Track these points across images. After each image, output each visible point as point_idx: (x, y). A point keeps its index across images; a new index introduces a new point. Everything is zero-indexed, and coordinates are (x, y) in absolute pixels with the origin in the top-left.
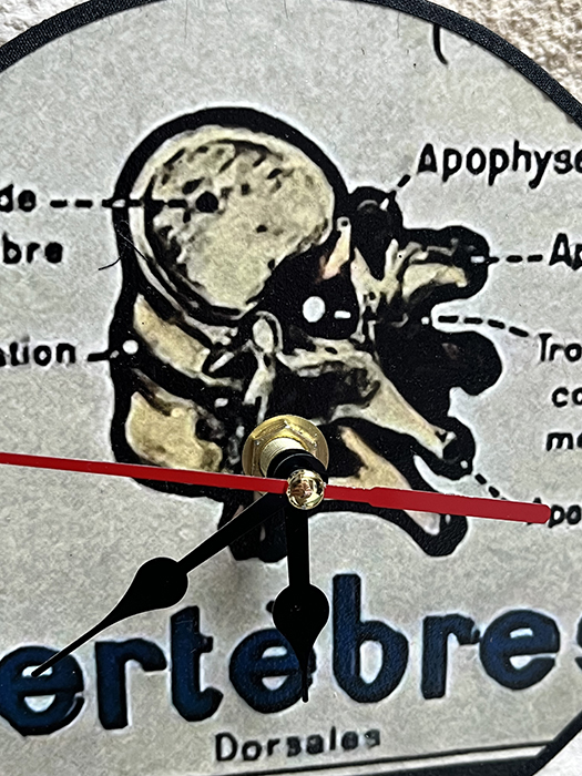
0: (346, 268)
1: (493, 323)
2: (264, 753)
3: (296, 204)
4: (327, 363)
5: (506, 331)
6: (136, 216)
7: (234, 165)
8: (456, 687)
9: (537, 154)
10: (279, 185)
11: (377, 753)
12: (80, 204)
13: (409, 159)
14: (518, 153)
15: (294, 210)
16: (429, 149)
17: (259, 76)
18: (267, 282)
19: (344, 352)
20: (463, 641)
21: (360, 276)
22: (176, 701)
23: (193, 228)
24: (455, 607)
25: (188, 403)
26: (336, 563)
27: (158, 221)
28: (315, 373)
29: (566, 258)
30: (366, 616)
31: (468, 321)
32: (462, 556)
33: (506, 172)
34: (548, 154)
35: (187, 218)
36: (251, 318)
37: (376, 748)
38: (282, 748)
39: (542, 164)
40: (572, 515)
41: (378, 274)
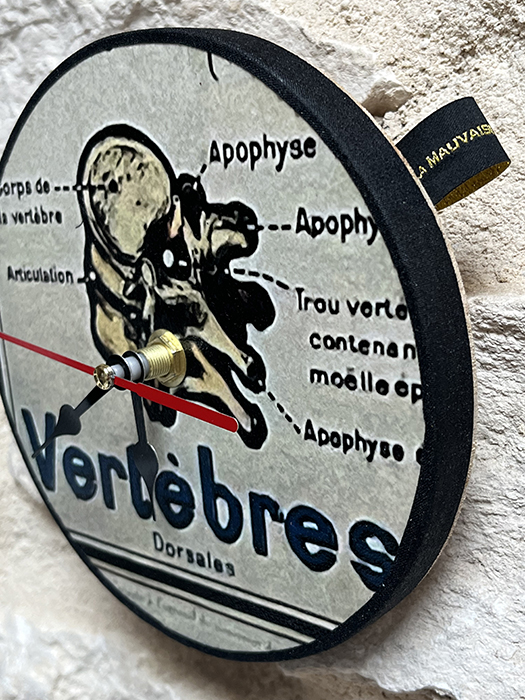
0: (180, 230)
1: (266, 277)
2: (176, 555)
3: (153, 186)
4: (179, 296)
5: (274, 284)
6: (86, 193)
7: (122, 161)
8: (274, 551)
9: (278, 144)
10: (143, 174)
11: (233, 581)
12: (65, 188)
13: (204, 153)
14: (267, 144)
15: (152, 191)
16: (214, 145)
17: (127, 102)
18: (145, 238)
19: (187, 289)
20: (274, 518)
21: (188, 236)
22: (133, 502)
23: (109, 203)
24: (266, 490)
25: (119, 314)
26: (198, 437)
27: (95, 198)
28: (174, 302)
29: (306, 227)
30: (217, 480)
31: (252, 273)
32: (266, 452)
33: (261, 159)
34: (286, 143)
35: (106, 196)
37: (233, 578)
38: (184, 553)
39: (283, 151)
40: (334, 439)
41: (198, 236)
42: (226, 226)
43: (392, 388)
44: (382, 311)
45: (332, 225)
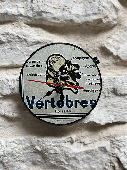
0: (66, 67)
1: (80, 73)
6: (48, 63)
7: (57, 59)
8: (78, 107)
10: (60, 60)
11: (70, 113)
12: (44, 62)
14: (82, 57)
15: (62, 63)
16: (74, 57)
17: (59, 51)
18: (60, 69)
19: (66, 75)
20: (78, 102)
21: (68, 68)
22: (52, 106)
23: (53, 64)
24: (77, 99)
25: (53, 79)
26: (66, 94)
27: (50, 63)
29: (87, 67)
30: (69, 99)
31: (78, 72)
32: (78, 94)
33: (81, 59)
35: (53, 63)
36: (58, 72)
38: (61, 112)
39: (84, 58)
40: (88, 91)
41: (69, 68)
42: (74, 67)
43: (97, 84)
44: (96, 75)
45: (90, 66)
